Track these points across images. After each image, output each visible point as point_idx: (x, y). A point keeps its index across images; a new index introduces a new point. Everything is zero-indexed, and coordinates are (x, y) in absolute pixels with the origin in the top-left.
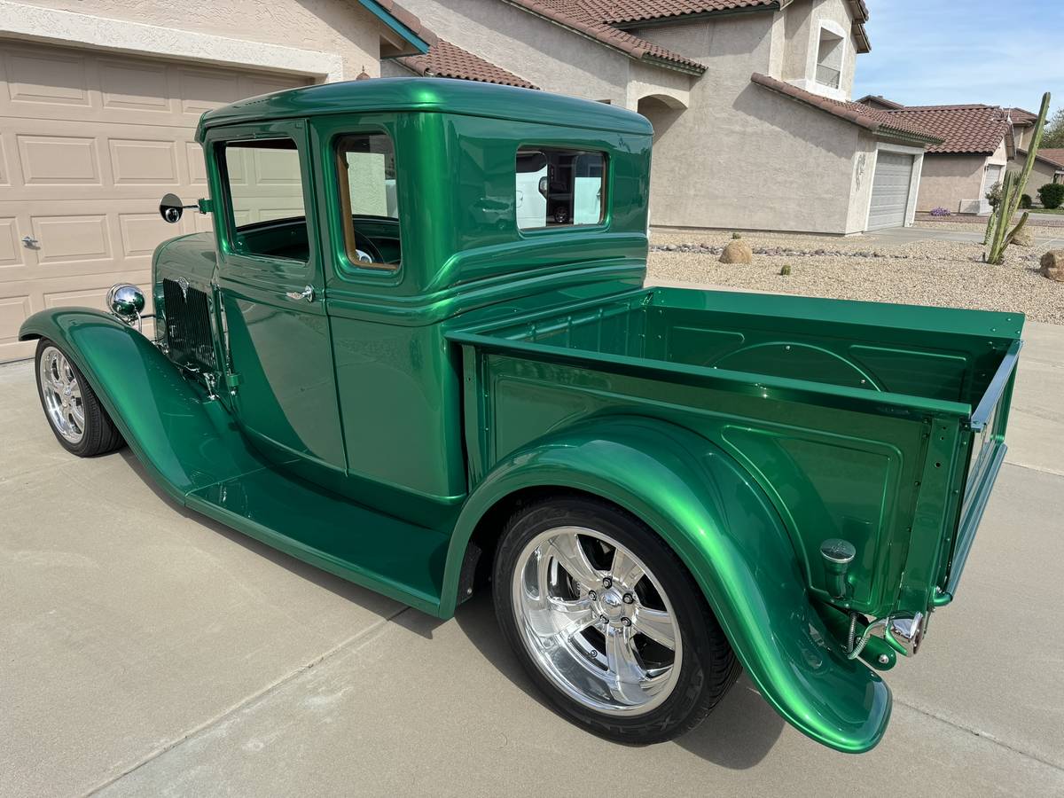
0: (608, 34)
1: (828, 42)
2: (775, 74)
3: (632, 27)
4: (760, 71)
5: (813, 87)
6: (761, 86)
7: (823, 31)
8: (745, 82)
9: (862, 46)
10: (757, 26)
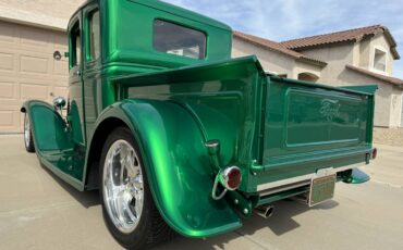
0: (286, 51)
1: (379, 54)
2: (356, 64)
3: (298, 50)
4: (350, 64)
5: (372, 70)
6: (350, 69)
7: (376, 50)
8: (343, 68)
9: (396, 57)
10: (347, 48)
